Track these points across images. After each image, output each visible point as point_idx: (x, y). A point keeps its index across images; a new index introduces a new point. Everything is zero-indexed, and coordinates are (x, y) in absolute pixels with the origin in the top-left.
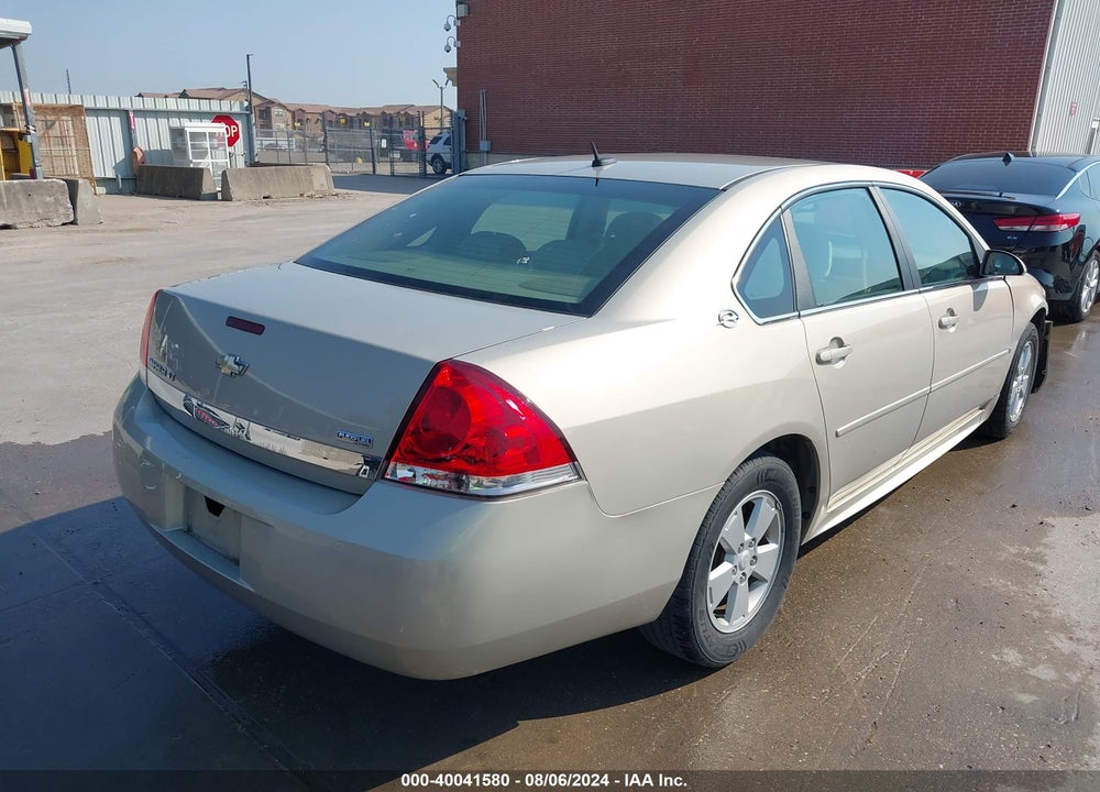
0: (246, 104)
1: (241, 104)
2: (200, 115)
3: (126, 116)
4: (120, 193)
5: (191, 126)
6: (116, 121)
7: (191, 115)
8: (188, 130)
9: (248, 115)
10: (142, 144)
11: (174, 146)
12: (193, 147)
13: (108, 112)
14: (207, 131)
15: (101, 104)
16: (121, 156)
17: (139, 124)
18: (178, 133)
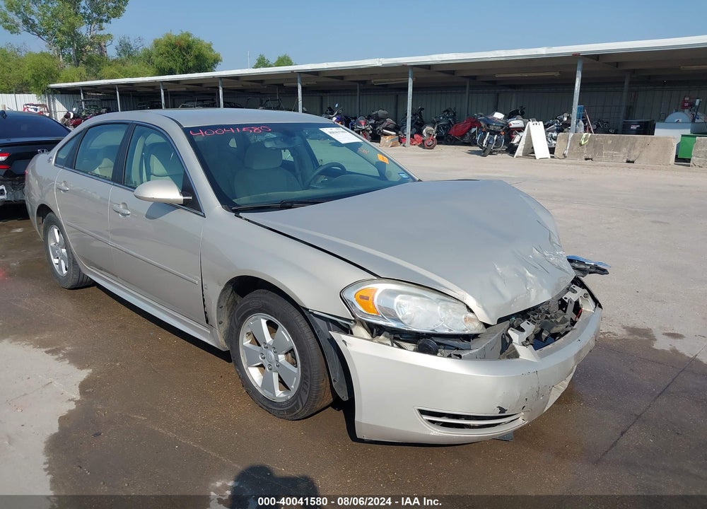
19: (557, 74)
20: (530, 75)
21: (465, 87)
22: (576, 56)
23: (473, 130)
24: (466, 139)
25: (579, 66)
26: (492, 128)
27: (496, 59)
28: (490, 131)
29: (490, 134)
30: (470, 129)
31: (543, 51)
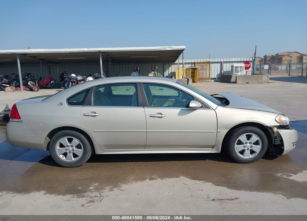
0: (254, 58)
1: (253, 58)
2: (238, 62)
3: (221, 63)
4: (217, 81)
5: (235, 65)
6: (219, 64)
7: (235, 62)
8: (234, 66)
9: (254, 61)
10: (224, 70)
11: (231, 70)
12: (235, 70)
13: (217, 62)
14: (239, 66)
15: (213, 61)
16: (219, 72)
17: (224, 65)
18: (232, 67)
19: (85, 58)
20: (73, 58)
21: (40, 63)
22: (99, 52)
23: (52, 82)
24: (49, 86)
25: (101, 56)
26: (72, 80)
27: (66, 52)
28: (71, 82)
29: (71, 83)
30: (50, 81)
31: (86, 50)
